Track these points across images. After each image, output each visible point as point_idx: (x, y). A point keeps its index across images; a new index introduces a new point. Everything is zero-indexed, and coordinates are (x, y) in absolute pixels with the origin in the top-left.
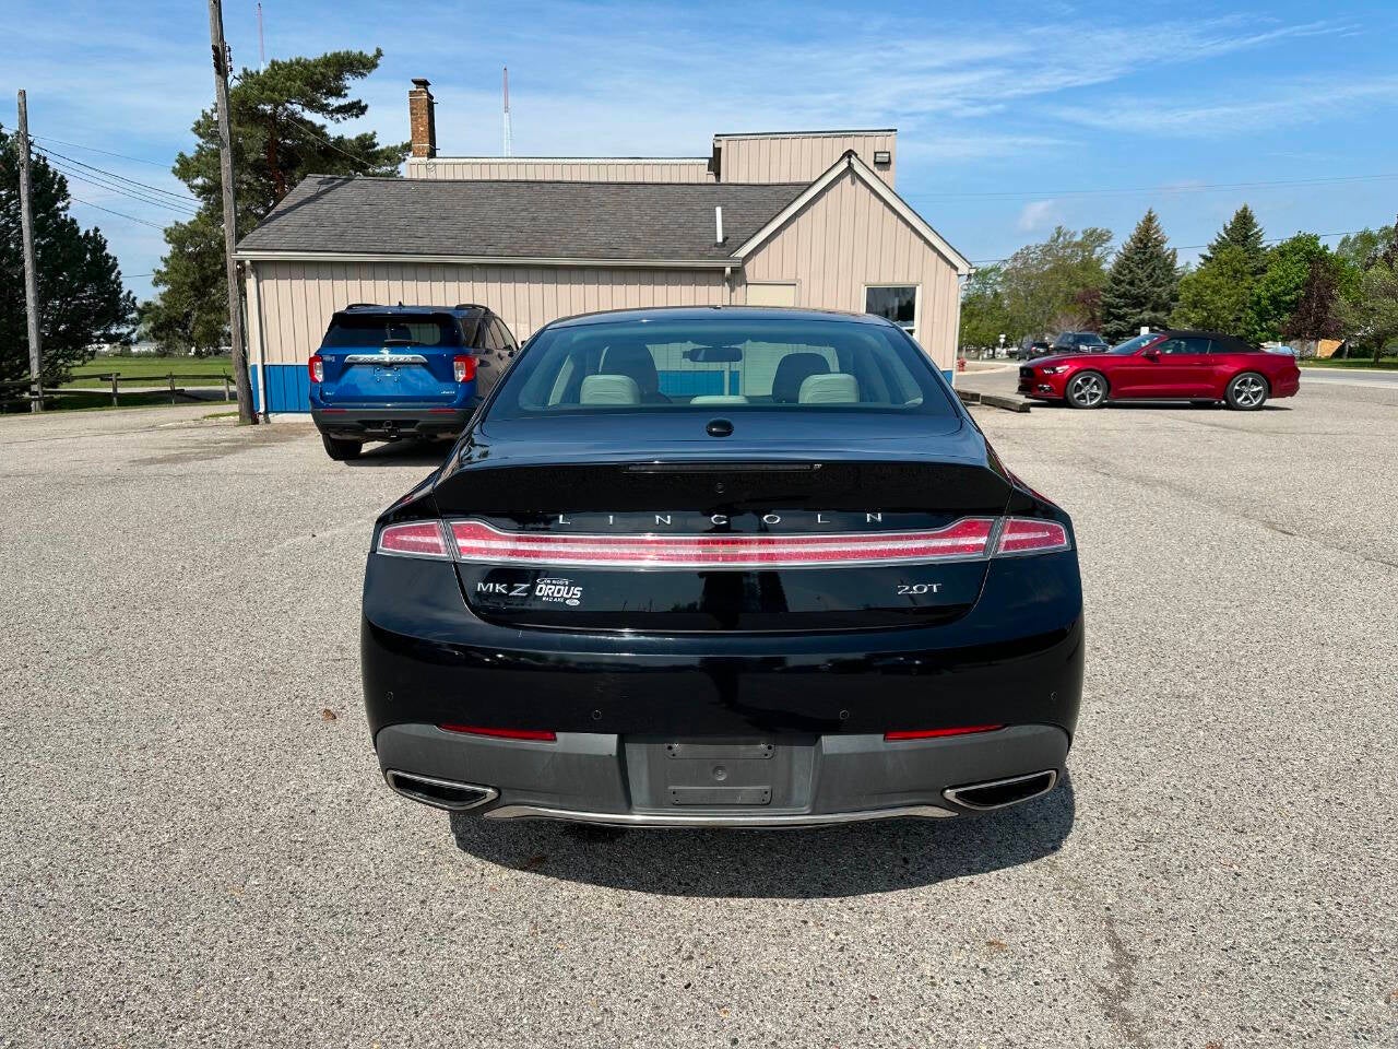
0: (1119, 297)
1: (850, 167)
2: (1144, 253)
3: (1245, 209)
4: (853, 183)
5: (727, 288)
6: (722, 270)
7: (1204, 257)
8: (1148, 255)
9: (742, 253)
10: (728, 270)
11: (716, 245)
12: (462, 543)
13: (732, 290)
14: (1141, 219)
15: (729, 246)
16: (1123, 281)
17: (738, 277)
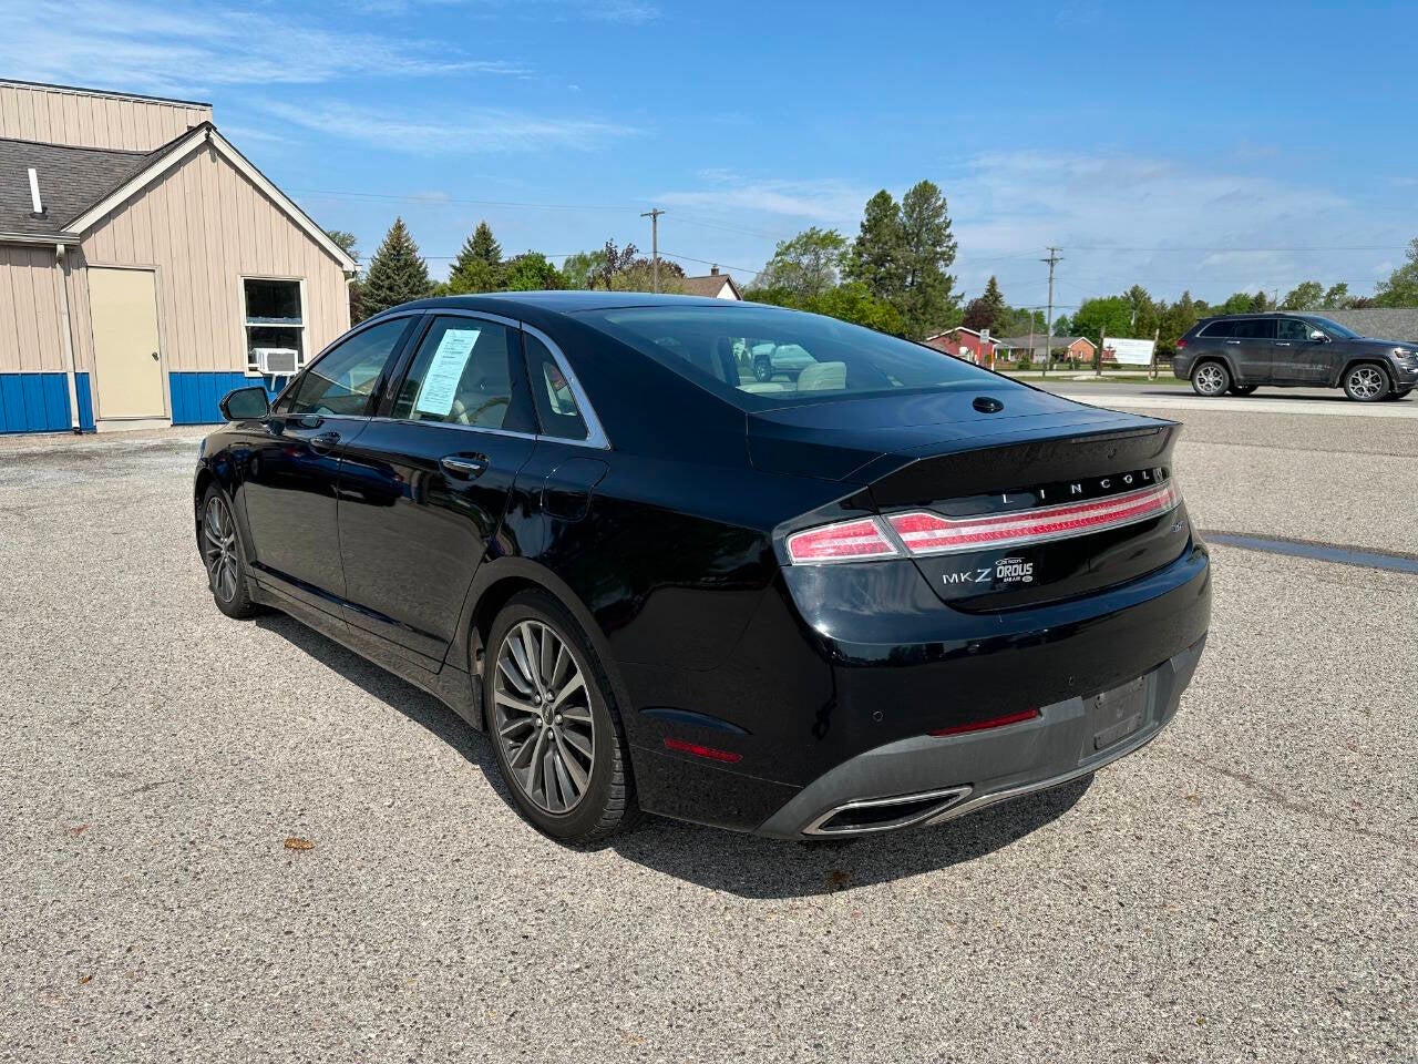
0: (380, 302)
1: (208, 143)
2: (399, 260)
3: (483, 225)
4: (214, 160)
5: (59, 270)
6: (53, 248)
7: (454, 267)
8: (402, 263)
9: (80, 227)
10: (61, 248)
11: (34, 215)
12: (907, 537)
13: (67, 273)
14: (392, 225)
15: (53, 218)
16: (383, 286)
17: (74, 258)
